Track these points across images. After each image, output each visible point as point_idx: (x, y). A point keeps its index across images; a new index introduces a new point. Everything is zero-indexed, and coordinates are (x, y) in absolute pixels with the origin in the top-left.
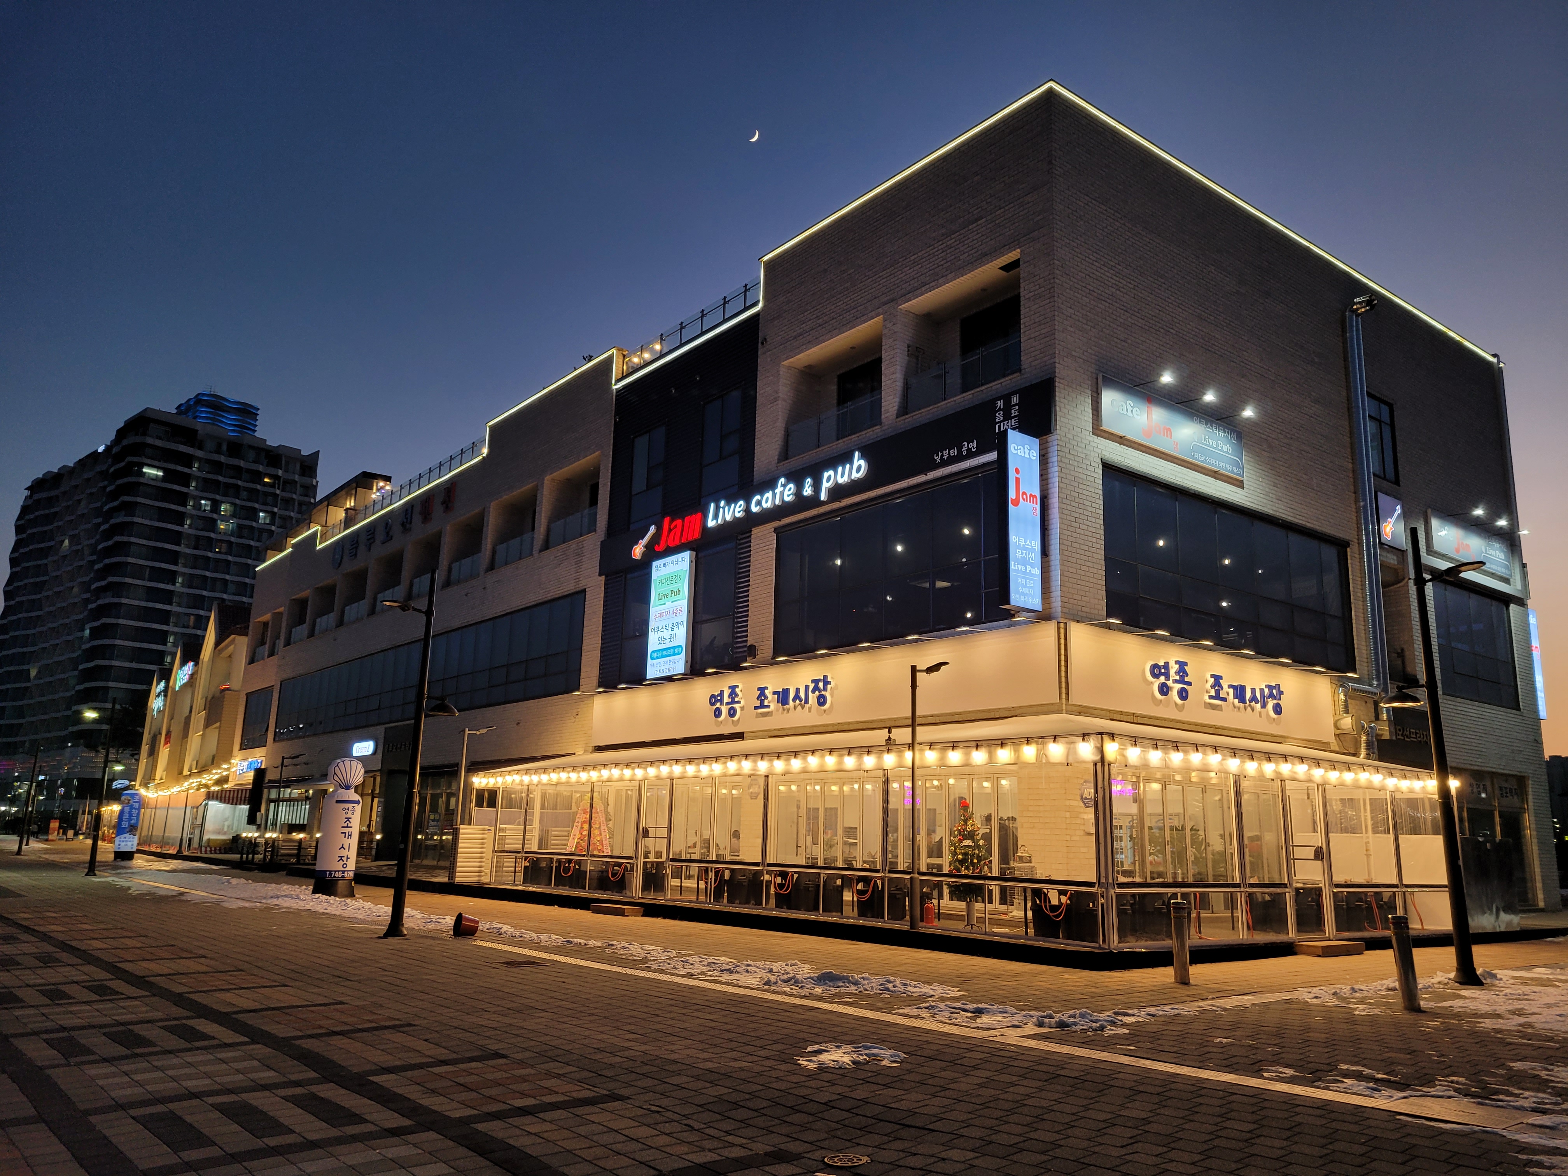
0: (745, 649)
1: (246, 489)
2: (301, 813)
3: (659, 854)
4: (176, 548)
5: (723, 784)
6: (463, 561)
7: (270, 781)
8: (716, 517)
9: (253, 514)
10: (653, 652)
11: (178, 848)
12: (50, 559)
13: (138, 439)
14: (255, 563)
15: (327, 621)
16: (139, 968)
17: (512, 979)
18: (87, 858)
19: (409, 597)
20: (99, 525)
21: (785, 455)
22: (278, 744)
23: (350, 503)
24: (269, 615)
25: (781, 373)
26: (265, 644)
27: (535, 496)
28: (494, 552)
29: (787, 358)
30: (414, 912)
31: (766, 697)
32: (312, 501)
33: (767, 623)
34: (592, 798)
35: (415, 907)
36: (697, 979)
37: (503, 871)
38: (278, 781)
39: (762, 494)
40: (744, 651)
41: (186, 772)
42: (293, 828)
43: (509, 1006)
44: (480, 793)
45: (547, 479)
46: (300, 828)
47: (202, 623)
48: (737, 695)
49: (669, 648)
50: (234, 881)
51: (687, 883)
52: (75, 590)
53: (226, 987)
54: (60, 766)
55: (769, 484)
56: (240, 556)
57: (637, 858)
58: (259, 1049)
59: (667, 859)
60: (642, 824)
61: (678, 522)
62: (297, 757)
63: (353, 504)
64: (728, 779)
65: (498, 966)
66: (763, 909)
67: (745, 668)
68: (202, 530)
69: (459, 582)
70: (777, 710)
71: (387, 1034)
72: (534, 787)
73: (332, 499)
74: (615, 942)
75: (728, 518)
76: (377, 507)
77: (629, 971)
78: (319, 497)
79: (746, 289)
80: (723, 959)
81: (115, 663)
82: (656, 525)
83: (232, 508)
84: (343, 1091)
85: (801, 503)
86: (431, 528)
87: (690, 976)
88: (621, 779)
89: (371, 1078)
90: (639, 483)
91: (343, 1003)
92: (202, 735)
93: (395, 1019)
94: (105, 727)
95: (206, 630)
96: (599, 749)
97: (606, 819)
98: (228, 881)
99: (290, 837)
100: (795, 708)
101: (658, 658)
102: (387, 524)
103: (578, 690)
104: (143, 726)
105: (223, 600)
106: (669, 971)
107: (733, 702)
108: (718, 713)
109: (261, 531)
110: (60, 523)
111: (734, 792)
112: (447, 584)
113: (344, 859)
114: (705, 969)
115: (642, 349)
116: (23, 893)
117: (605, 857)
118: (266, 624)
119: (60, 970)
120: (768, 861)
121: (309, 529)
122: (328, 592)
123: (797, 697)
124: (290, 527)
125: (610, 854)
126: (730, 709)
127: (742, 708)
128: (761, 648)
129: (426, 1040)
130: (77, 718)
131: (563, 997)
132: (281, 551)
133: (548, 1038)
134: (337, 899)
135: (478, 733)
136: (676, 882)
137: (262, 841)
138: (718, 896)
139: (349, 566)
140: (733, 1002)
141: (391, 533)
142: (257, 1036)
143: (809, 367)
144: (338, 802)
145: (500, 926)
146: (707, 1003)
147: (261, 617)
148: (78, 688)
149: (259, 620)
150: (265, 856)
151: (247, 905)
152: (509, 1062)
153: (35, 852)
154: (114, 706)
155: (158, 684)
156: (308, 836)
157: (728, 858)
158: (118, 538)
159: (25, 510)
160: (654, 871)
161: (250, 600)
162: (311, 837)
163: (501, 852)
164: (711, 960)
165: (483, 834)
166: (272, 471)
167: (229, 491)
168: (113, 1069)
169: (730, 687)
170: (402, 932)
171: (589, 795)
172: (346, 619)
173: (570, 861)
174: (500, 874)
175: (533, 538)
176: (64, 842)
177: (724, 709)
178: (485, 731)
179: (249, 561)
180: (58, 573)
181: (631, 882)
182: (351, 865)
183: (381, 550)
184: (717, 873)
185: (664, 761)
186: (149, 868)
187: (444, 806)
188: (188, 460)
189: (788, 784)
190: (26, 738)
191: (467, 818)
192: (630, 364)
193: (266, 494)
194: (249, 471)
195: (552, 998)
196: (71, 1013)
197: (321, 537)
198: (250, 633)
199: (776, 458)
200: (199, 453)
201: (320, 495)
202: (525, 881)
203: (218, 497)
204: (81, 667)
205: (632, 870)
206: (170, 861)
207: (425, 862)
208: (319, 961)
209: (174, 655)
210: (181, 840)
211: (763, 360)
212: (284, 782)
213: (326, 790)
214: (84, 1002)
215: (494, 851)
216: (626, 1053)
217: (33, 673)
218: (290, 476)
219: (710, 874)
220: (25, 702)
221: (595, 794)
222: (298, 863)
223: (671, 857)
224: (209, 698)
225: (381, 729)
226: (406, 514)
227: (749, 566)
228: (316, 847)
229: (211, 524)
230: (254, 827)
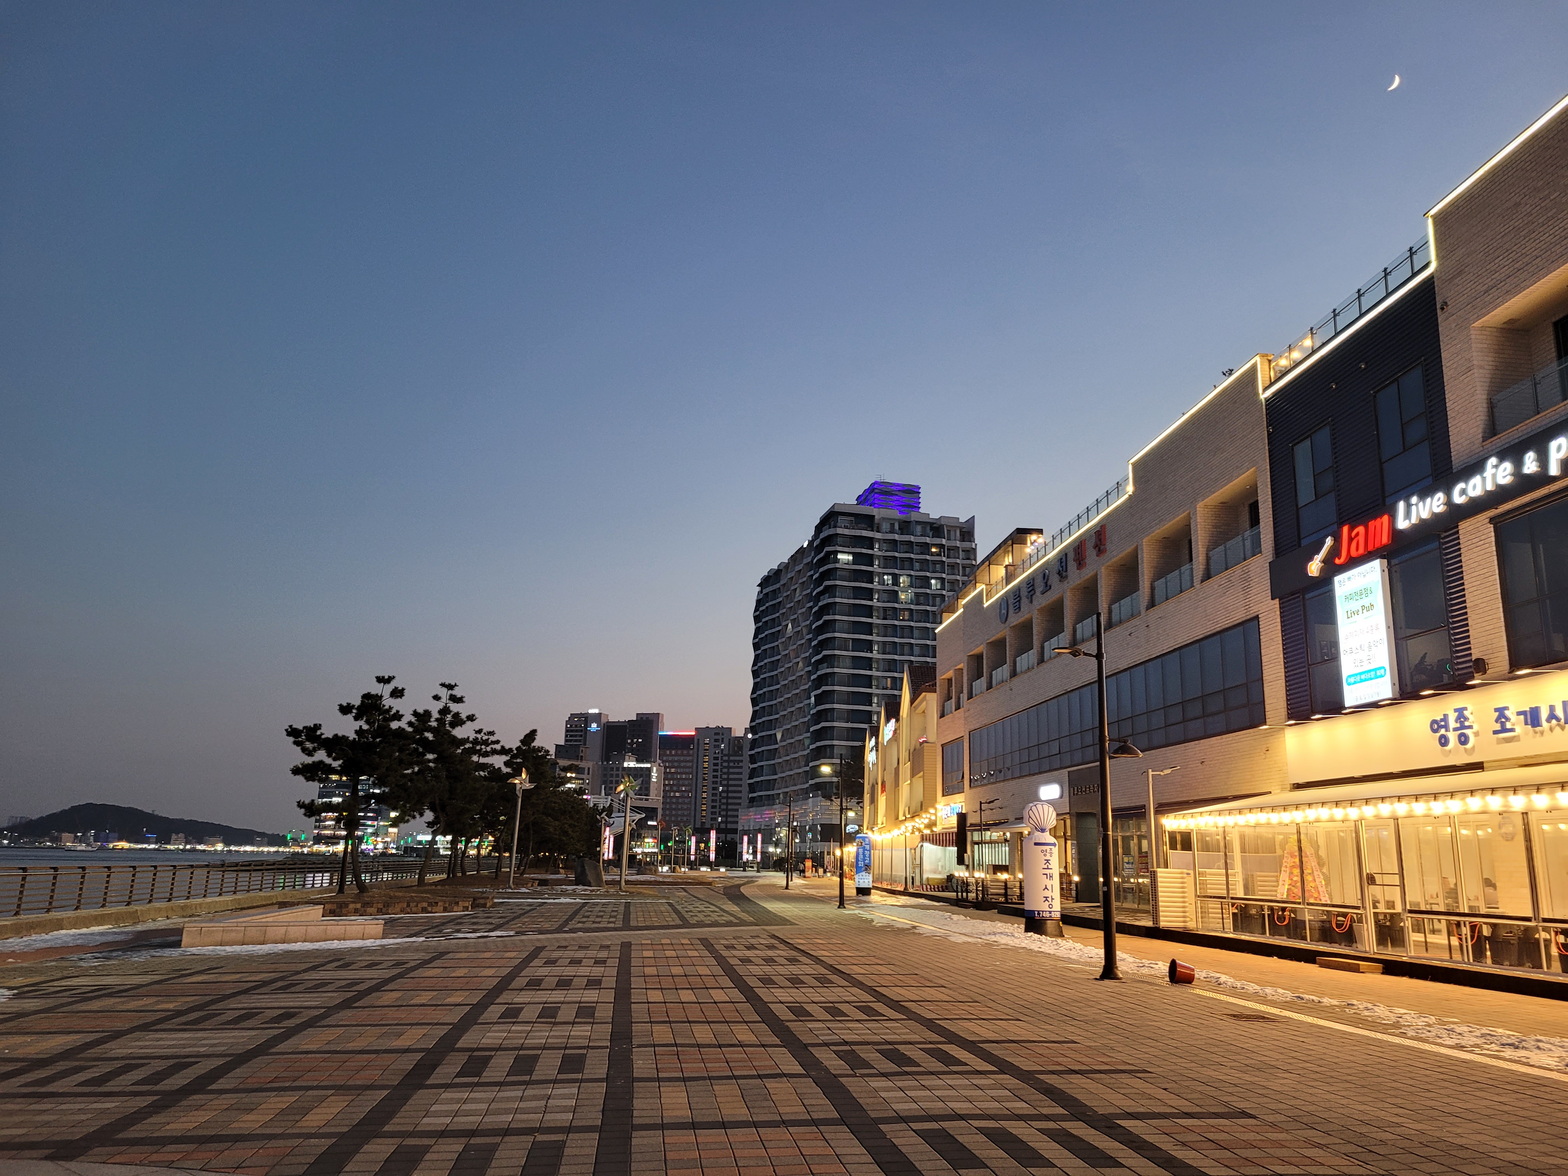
0: (1471, 664)
1: (918, 560)
2: (1002, 855)
3: (1391, 904)
4: (869, 620)
5: (1465, 824)
6: (1122, 602)
7: (972, 825)
8: (1408, 515)
9: (925, 582)
10: (1349, 676)
11: (904, 886)
12: (780, 641)
13: (831, 531)
14: (933, 626)
15: (1002, 672)
16: (892, 993)
17: (1244, 1033)
18: (837, 893)
19: (1074, 642)
20: (811, 608)
21: (1492, 429)
22: (974, 790)
23: (1008, 560)
24: (951, 672)
25: (1473, 337)
26: (952, 698)
27: (1189, 526)
28: (1153, 589)
29: (1478, 318)
30: (1124, 956)
31: (1508, 719)
32: (974, 563)
33: (1497, 630)
34: (1299, 841)
35: (1125, 951)
36: (1471, 1052)
37: (1209, 917)
38: (980, 825)
39: (1466, 481)
40: (1470, 667)
41: (901, 818)
42: (997, 868)
43: (1246, 1063)
44: (1172, 836)
45: (1200, 506)
46: (1003, 868)
47: (897, 684)
48: (1466, 719)
49: (1370, 671)
50: (955, 917)
51: (1431, 938)
52: (801, 664)
53: (969, 1017)
54: (806, 814)
55: (1476, 467)
56: (920, 621)
57: (1364, 908)
58: (1006, 1079)
59: (1404, 909)
60: (1367, 870)
61: (1361, 529)
62: (992, 802)
63: (1011, 561)
64: (1471, 818)
65: (1225, 1017)
66: (1545, 973)
67: (1473, 687)
68: (888, 602)
69: (1121, 622)
70: (1526, 734)
71: (1125, 1079)
72: (1231, 829)
73: (990, 559)
74: (1355, 1002)
75: (1425, 515)
76: (1034, 559)
77: (1379, 1036)
78: (979, 559)
79: (1412, 252)
80: (1500, 1030)
81: (835, 724)
82: (1332, 536)
83: (909, 579)
84: (1093, 1131)
85: (1524, 484)
86: (1087, 573)
87: (1460, 1047)
88: (1332, 820)
89: (1118, 1122)
90: (1305, 492)
91: (1076, 1043)
92: (910, 784)
93: (1129, 1064)
94: (835, 779)
95: (901, 689)
96: (1298, 787)
97: (1319, 864)
98: (950, 918)
99: (995, 877)
100: (1551, 729)
101: (1355, 683)
102: (1044, 574)
103: (1265, 723)
104: (863, 778)
105: (911, 662)
106: (1431, 1040)
107: (1463, 727)
108: (1444, 741)
109: (934, 596)
110: (784, 611)
111: (1480, 833)
112: (1110, 625)
113: (1049, 899)
114: (1479, 1041)
115: (1290, 348)
116: (797, 922)
117: (1326, 905)
118: (950, 680)
119: (835, 990)
120: (1542, 916)
121: (975, 588)
122: (999, 645)
123: (1552, 716)
124: (958, 589)
125: (1329, 902)
126: (1460, 736)
127: (1476, 734)
128: (1492, 661)
129: (1165, 1089)
130: (814, 772)
131: (1305, 1059)
132: (954, 612)
133: (1298, 1102)
134: (1049, 938)
135: (1162, 774)
136: (1419, 937)
137: (973, 880)
138: (1479, 954)
139: (1015, 620)
140: (1528, 1084)
141: (1049, 583)
142: (1004, 1067)
143: (1511, 322)
144: (1036, 844)
145: (1218, 975)
146: (1490, 1082)
147: (944, 674)
148: (811, 747)
149: (943, 677)
150: (977, 894)
151: (970, 940)
152: (1259, 1123)
153: (798, 887)
154: (841, 762)
155: (870, 740)
156: (1012, 877)
157: (1483, 911)
158: (826, 618)
159: (759, 602)
160: (1388, 924)
161: (933, 660)
162: (1015, 878)
163: (1204, 897)
164: (1485, 1031)
165: (1182, 878)
166: (937, 541)
167: (907, 564)
168: (890, 1084)
169: (1456, 710)
170: (1116, 975)
171: (1295, 837)
172: (1018, 669)
173: (1284, 909)
174: (1206, 920)
175: (1192, 569)
176: (817, 878)
177: (1452, 737)
178: (1168, 771)
179: (928, 625)
180: (787, 652)
181: (1361, 935)
182: (1057, 906)
183: (1042, 601)
184: (1473, 927)
185: (1383, 799)
186: (884, 903)
187: (1136, 848)
188: (869, 542)
189: (1553, 822)
190: (780, 791)
191: (1162, 861)
192: (1277, 369)
193: (934, 563)
194: (918, 544)
195: (1293, 1058)
196: (849, 1029)
197: (987, 595)
198: (938, 689)
199: (1480, 436)
200: (878, 536)
201: (980, 557)
202: (1236, 929)
203: (896, 571)
204: (811, 729)
205: (1360, 921)
206: (899, 897)
207: (1125, 905)
208: (1045, 998)
209: (879, 713)
210: (906, 878)
211: (1446, 325)
212: (984, 825)
213: (1021, 833)
214: (856, 1020)
215: (1197, 896)
216: (1398, 1130)
217: (779, 736)
218: (952, 543)
219: (1464, 929)
220: (777, 761)
221: (1302, 837)
222: (1007, 902)
223: (1408, 907)
224: (912, 751)
225: (1065, 772)
226: (1061, 563)
227: (1461, 567)
228: (1021, 887)
229: (893, 596)
230: (963, 867)
